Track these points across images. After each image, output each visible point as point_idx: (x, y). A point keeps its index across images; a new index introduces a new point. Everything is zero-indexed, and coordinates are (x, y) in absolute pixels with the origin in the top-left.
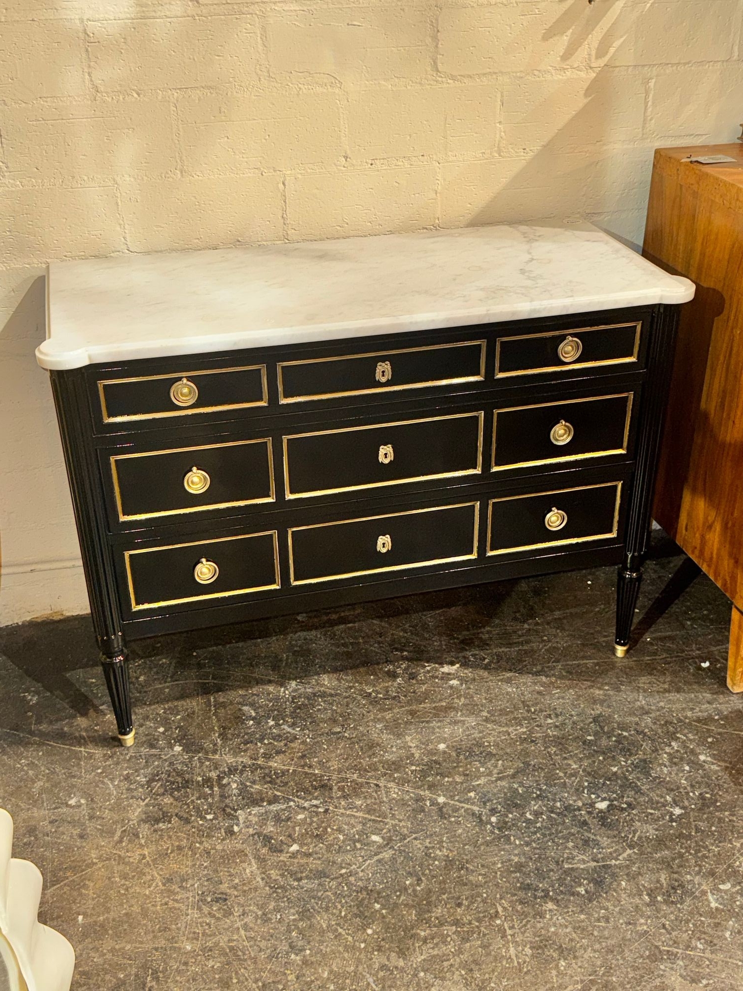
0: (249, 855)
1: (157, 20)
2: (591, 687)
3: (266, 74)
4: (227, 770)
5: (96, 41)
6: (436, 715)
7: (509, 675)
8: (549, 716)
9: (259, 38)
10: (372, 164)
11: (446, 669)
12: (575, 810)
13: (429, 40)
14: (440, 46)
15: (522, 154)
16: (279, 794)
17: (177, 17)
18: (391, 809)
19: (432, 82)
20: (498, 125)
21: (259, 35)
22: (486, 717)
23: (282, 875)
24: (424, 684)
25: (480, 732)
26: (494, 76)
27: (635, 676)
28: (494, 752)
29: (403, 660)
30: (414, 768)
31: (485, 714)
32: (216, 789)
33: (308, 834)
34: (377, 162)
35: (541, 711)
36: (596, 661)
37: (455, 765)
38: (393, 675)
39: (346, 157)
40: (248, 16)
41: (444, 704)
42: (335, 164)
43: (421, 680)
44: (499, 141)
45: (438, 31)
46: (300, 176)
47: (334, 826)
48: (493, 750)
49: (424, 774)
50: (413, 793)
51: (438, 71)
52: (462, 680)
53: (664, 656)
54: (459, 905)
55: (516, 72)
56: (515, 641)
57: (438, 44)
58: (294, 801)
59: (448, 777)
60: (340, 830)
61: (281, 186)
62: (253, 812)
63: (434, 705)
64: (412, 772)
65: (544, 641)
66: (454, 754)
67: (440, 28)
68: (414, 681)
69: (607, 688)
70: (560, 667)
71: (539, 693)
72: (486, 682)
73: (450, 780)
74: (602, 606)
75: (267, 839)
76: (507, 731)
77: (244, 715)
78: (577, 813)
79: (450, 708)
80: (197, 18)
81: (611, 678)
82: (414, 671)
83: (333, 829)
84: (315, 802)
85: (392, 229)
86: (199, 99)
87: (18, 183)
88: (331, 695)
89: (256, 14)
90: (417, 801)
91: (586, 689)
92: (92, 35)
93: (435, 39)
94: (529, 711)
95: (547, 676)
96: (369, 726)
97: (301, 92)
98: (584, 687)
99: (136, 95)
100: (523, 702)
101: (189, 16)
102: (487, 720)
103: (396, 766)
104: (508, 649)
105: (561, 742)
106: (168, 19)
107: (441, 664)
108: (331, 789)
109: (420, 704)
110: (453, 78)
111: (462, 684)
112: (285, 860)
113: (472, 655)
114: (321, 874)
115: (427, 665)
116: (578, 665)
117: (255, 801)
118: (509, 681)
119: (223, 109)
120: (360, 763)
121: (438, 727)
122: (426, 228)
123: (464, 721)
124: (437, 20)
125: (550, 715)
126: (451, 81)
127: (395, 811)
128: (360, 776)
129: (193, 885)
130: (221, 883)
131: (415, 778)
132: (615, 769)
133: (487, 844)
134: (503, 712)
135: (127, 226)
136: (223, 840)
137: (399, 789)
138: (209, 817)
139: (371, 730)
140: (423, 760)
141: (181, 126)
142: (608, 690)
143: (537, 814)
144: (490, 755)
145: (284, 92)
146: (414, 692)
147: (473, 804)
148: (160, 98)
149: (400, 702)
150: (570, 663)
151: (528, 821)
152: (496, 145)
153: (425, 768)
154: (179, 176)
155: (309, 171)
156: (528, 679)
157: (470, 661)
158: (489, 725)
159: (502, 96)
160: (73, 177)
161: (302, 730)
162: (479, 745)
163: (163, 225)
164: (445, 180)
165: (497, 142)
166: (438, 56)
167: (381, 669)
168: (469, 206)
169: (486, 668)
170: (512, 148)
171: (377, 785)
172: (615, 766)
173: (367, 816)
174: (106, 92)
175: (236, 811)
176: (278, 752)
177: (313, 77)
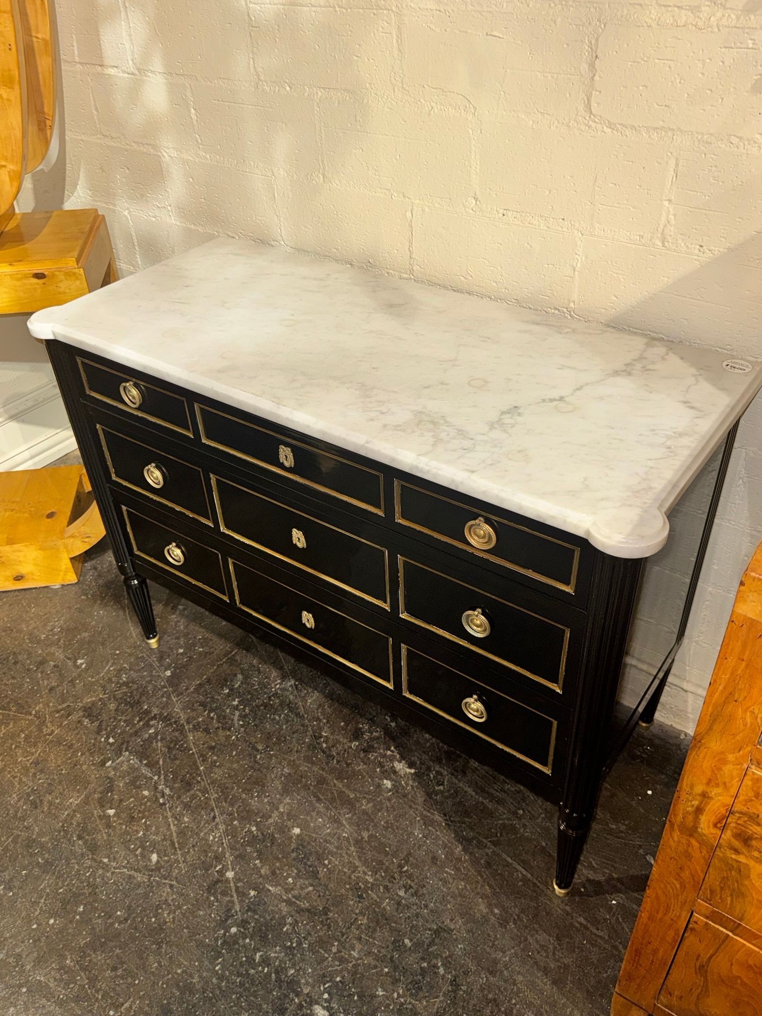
0: (88, 790)
1: (304, 8)
2: (484, 896)
3: (400, 85)
4: (165, 714)
5: (257, 25)
6: (332, 801)
7: (438, 817)
8: (407, 888)
9: (395, 41)
10: (504, 215)
11: (401, 767)
12: (294, 991)
13: (584, 67)
14: (597, 78)
15: (697, 251)
16: (161, 763)
17: (321, 6)
18: (193, 846)
19: (583, 127)
20: (666, 203)
21: (395, 37)
22: (362, 838)
23: (78, 825)
24: (365, 764)
25: (337, 848)
26: (670, 134)
27: (540, 926)
28: (321, 875)
29: (384, 728)
30: (254, 829)
31: (365, 835)
32: (141, 723)
33: (131, 810)
34: (510, 214)
35: (410, 877)
36: (529, 876)
37: (280, 856)
38: (357, 735)
39: (476, 199)
40: (385, 12)
41: (352, 796)
42: (463, 204)
43: (369, 758)
44: (665, 226)
45: (597, 57)
46: (427, 209)
47: (149, 821)
48: (322, 872)
49: (253, 840)
50: (224, 848)
51: (591, 113)
52: (396, 788)
53: (601, 934)
54: (114, 969)
55: (702, 134)
56: (492, 791)
57: (594, 75)
58: (159, 777)
59: (261, 862)
60: (147, 828)
61: (409, 214)
62: (131, 762)
63: (343, 790)
64: (250, 831)
65: (515, 813)
66: (293, 846)
67: (600, 55)
68: (362, 755)
69: (496, 911)
70: (489, 851)
71: (434, 859)
72: (411, 807)
73: (259, 865)
74: (623, 828)
75: (110, 789)
76: (357, 867)
77: (232, 681)
78: (292, 995)
79: (351, 804)
80: (337, 9)
81: (516, 906)
82: (376, 745)
83: (146, 822)
84: (167, 791)
85: (519, 298)
86: (339, 103)
87: (208, 156)
88: (297, 715)
89: (392, 10)
90: (216, 858)
91: (478, 893)
92: (253, 18)
93: (592, 66)
94: (400, 866)
95: (464, 850)
96: (280, 763)
97: (432, 112)
98: (479, 890)
99: (288, 88)
100: (410, 854)
101: (330, 7)
102: (357, 842)
103: (247, 815)
104: (474, 794)
105: (379, 919)
106: (313, 9)
107: (403, 758)
108: (189, 790)
109: (337, 779)
110: (611, 126)
111: (390, 790)
112: (95, 815)
113: (437, 772)
114: (93, 848)
115: (392, 748)
116: (508, 865)
117: (143, 754)
118: (427, 822)
119: (358, 118)
120: (233, 788)
121: (319, 812)
122: (559, 310)
123: (343, 825)
124: (597, 40)
125: (411, 887)
126: (609, 130)
127: (194, 850)
128: (217, 800)
129: (39, 779)
130: (50, 794)
131: (242, 838)
132: (380, 993)
133: (200, 944)
134: (381, 848)
135: (282, 218)
136: (93, 764)
137: (221, 836)
138: (111, 740)
139: (277, 768)
140: (269, 828)
141: (323, 128)
142: (494, 915)
143: (265, 961)
144: (315, 875)
145: (416, 109)
146: (348, 765)
147: (241, 902)
148: (306, 95)
149: (327, 764)
150: (504, 856)
151: (251, 961)
152: (660, 230)
153: (260, 836)
154: (322, 181)
155: (436, 205)
156: (445, 836)
157: (428, 775)
158: (352, 848)
159: (677, 165)
160: (244, 161)
161: (242, 726)
162: (320, 858)
163: (309, 227)
164: (587, 257)
165: (662, 227)
166: (594, 92)
167: (357, 723)
168: (614, 298)
169: (429, 795)
170: (683, 240)
171: (214, 818)
172: (384, 990)
173: (175, 834)
174: (266, 82)
175: (127, 750)
176: (207, 731)
177: (446, 95)
